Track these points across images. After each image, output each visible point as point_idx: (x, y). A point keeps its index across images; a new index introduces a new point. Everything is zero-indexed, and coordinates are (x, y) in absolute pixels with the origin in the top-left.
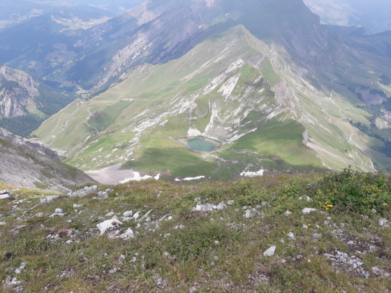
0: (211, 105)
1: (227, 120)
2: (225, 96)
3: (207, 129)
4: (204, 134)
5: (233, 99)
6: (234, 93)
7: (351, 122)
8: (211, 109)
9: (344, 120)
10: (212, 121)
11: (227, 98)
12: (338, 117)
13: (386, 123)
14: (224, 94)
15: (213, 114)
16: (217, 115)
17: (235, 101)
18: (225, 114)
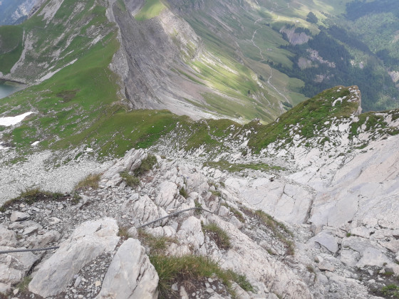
0: (26, 34)
1: (43, 53)
2: (46, 21)
3: (13, 69)
4: (7, 77)
5: (56, 23)
6: (58, 16)
7: (271, 64)
8: (25, 40)
9: (264, 62)
10: (23, 56)
11: (48, 22)
12: (258, 59)
13: (309, 62)
14: (45, 18)
15: (26, 48)
16: (31, 48)
17: (59, 26)
18: (43, 45)
